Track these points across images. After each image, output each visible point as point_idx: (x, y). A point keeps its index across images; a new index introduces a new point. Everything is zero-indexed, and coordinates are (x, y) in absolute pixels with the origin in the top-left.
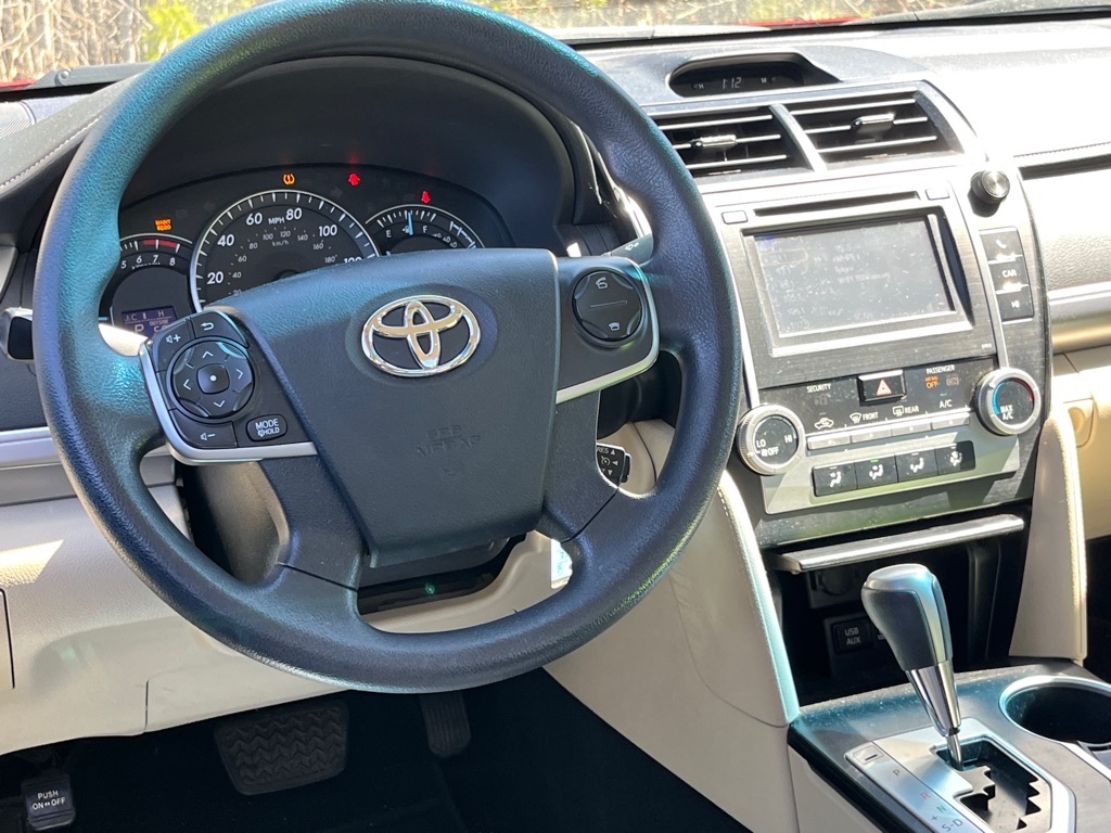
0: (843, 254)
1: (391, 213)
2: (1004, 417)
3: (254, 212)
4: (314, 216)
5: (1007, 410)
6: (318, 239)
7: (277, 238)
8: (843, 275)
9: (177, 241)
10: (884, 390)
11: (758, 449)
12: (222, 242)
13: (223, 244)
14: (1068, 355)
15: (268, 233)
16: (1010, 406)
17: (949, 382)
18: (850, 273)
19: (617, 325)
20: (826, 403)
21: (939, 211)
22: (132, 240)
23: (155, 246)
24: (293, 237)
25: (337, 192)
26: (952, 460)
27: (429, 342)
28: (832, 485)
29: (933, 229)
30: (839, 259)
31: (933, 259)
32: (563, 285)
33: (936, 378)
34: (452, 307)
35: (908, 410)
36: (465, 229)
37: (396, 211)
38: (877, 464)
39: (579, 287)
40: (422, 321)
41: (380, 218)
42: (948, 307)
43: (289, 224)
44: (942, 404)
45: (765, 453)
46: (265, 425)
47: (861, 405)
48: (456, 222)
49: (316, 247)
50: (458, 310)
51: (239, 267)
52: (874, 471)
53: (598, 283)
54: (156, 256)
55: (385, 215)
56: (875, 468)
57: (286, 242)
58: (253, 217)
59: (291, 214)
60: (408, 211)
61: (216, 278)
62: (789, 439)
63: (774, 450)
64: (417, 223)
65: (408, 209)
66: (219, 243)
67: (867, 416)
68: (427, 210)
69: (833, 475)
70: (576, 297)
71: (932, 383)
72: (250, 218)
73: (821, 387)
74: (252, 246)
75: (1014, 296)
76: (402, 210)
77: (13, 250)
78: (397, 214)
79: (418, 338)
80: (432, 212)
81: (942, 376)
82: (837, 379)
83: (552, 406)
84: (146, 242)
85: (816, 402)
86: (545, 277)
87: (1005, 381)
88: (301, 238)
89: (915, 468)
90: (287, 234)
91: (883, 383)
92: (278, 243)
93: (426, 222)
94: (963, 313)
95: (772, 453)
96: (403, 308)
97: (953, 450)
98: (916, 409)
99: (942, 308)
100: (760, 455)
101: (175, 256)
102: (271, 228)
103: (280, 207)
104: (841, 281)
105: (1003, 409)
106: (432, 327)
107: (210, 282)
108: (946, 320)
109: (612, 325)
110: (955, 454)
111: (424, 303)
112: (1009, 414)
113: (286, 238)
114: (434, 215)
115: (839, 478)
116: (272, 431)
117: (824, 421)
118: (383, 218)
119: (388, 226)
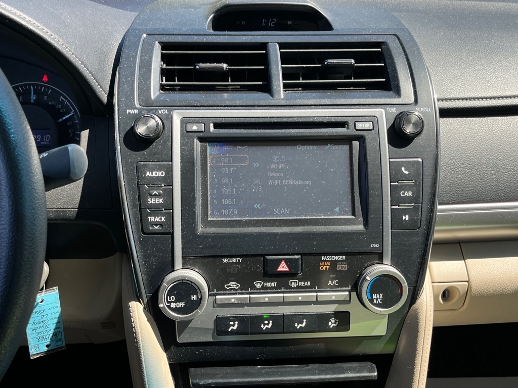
0: (277, 163)
1: (22, 86)
2: (375, 301)
5: (378, 297)
8: (273, 178)
10: (283, 267)
11: (168, 302)
14: (461, 244)
16: (381, 295)
17: (339, 268)
18: (279, 178)
20: (236, 271)
21: (361, 139)
26: (330, 324)
28: (229, 330)
29: (354, 152)
30: (273, 166)
31: (348, 174)
33: (329, 264)
35: (302, 284)
36: (68, 101)
37: (26, 85)
38: (268, 320)
42: (351, 213)
44: (330, 283)
45: (173, 305)
47: (264, 276)
48: (64, 96)
52: (265, 325)
55: (17, 87)
56: (266, 322)
60: (34, 87)
62: (194, 297)
63: (181, 304)
64: (39, 94)
65: (34, 85)
67: (268, 284)
68: (46, 87)
69: (232, 323)
71: (325, 267)
73: (233, 260)
75: (405, 211)
76: (29, 85)
78: (26, 87)
80: (49, 88)
81: (334, 264)
82: (247, 256)
85: (228, 270)
87: (381, 276)
89: (298, 326)
91: (283, 264)
93: (45, 94)
94: (361, 219)
95: (180, 306)
97: (332, 317)
98: (309, 284)
99: (345, 213)
100: (169, 307)
104: (270, 182)
105: (374, 296)
108: (346, 222)
110: (333, 320)
112: (379, 300)
114: (51, 91)
115: (236, 326)
117: (233, 285)
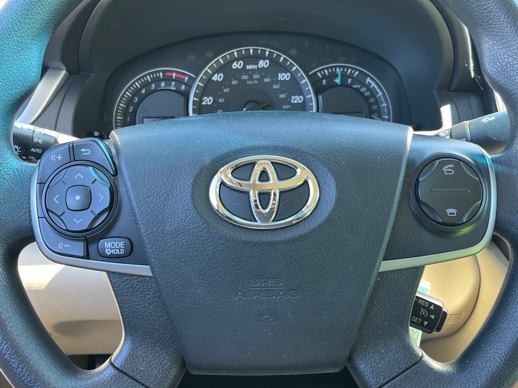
1: (327, 68)
3: (238, 60)
4: (277, 66)
6: (277, 82)
7: (251, 79)
9: (186, 75)
12: (215, 78)
13: (216, 80)
15: (245, 75)
19: (454, 211)
22: (159, 72)
23: (172, 76)
24: (260, 80)
25: (294, 52)
27: (269, 199)
32: (410, 164)
34: (298, 171)
36: (377, 84)
37: (331, 68)
39: (425, 170)
40: (268, 180)
41: (320, 71)
43: (260, 70)
46: (113, 244)
48: (372, 79)
49: (275, 87)
50: (303, 173)
51: (223, 95)
53: (445, 169)
54: (174, 83)
55: (323, 70)
57: (256, 82)
58: (237, 63)
59: (263, 64)
60: (340, 68)
61: (208, 101)
64: (344, 76)
65: (340, 67)
66: (213, 79)
68: (352, 69)
70: (420, 180)
72: (235, 64)
74: (234, 82)
76: (335, 67)
77: (64, 72)
78: (332, 70)
79: (260, 194)
80: (356, 70)
83: (374, 275)
84: (168, 74)
86: (391, 156)
88: (266, 80)
90: (256, 76)
92: (251, 82)
93: (351, 76)
96: (253, 164)
101: (185, 84)
102: (247, 72)
103: (255, 58)
106: (275, 185)
107: (204, 103)
109: (449, 211)
111: (273, 163)
113: (256, 79)
114: (357, 73)
116: (118, 252)
118: (323, 71)
119: (324, 77)
